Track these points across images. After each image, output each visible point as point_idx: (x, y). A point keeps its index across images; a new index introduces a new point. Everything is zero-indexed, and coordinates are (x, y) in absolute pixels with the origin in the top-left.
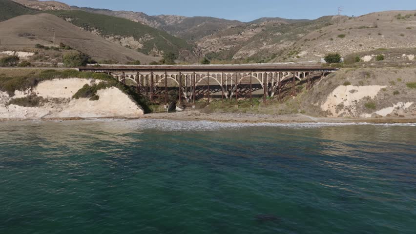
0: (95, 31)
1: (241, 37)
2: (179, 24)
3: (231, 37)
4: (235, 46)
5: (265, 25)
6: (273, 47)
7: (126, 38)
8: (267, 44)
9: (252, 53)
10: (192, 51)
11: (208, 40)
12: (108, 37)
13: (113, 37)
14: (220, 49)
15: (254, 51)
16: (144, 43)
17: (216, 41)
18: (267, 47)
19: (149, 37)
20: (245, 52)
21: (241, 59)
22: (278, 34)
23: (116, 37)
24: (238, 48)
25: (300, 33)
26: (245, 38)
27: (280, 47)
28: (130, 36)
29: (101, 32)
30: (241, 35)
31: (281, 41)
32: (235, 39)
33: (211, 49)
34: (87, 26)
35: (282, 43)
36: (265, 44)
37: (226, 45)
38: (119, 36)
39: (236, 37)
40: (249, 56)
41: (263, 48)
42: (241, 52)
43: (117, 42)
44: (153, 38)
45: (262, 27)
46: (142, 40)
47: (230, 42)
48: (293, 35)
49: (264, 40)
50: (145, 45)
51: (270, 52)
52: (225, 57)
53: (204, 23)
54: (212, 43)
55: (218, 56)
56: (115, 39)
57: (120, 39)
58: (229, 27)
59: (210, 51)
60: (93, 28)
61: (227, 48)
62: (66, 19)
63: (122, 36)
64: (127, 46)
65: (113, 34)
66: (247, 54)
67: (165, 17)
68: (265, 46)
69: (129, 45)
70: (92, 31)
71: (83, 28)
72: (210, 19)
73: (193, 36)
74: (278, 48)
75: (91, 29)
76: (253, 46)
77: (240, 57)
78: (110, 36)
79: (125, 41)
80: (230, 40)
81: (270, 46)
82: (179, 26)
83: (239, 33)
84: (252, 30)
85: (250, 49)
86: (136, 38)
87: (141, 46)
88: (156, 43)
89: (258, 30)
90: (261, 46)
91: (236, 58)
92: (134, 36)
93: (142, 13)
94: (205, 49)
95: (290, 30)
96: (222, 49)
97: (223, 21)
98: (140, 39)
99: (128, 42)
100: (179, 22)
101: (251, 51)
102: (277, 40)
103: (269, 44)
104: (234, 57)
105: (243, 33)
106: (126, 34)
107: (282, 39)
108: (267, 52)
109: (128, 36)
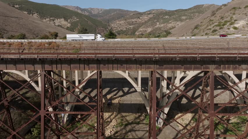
0: (36, 14)
1: (140, 20)
2: (100, 13)
3: (133, 20)
4: (136, 26)
5: (156, 12)
6: (164, 26)
7: (58, 19)
8: (159, 24)
9: (149, 30)
10: (106, 29)
11: (118, 22)
12: (45, 19)
13: (49, 19)
14: (126, 28)
15: (150, 29)
16: (72, 23)
17: (124, 23)
18: (159, 26)
19: (75, 19)
20: (144, 29)
21: (141, 34)
22: (166, 17)
23: (51, 19)
24: (139, 27)
25: (183, 16)
26: (142, 21)
27: (169, 26)
28: (62, 18)
29: (40, 15)
30: (140, 19)
31: (170, 22)
32: (136, 21)
33: (120, 28)
34: (31, 11)
35: (170, 23)
36: (158, 23)
37: (130, 25)
38: (53, 18)
39: (136, 20)
40: (147, 32)
41: (157, 26)
42: (141, 30)
43: (52, 22)
44: (78, 20)
45: (153, 13)
46: (70, 21)
47: (132, 24)
48: (178, 17)
49: (158, 21)
50: (72, 25)
51: (163, 29)
52: (130, 33)
53: (115, 12)
54: (120, 24)
55: (125, 32)
56: (50, 21)
57: (54, 20)
58: (132, 14)
59: (119, 29)
60: (35, 12)
61: (131, 28)
62: (15, 6)
63: (55, 18)
64: (59, 26)
65: (49, 17)
66: (146, 31)
67: (92, 9)
68: (158, 25)
69: (60, 24)
70: (34, 14)
71: (27, 13)
72: (120, 10)
73: (109, 21)
74: (168, 27)
75: (33, 13)
76: (149, 25)
77: (141, 33)
78: (47, 18)
79: (57, 22)
80: (132, 22)
81: (162, 25)
82: (100, 14)
83: (138, 18)
84: (147, 16)
85: (147, 27)
86: (66, 20)
87: (69, 25)
88: (80, 23)
89: (151, 16)
90: (156, 25)
91: (138, 34)
92: (64, 18)
93: (78, 7)
94: (116, 28)
95: (174, 14)
96: (127, 28)
97: (128, 11)
98: (69, 20)
99: (60, 22)
100: (101, 12)
101: (148, 29)
102: (167, 21)
103: (162, 24)
104: (136, 33)
105: (141, 18)
106: (58, 17)
107: (170, 20)
108: (160, 29)
109: (60, 18)
